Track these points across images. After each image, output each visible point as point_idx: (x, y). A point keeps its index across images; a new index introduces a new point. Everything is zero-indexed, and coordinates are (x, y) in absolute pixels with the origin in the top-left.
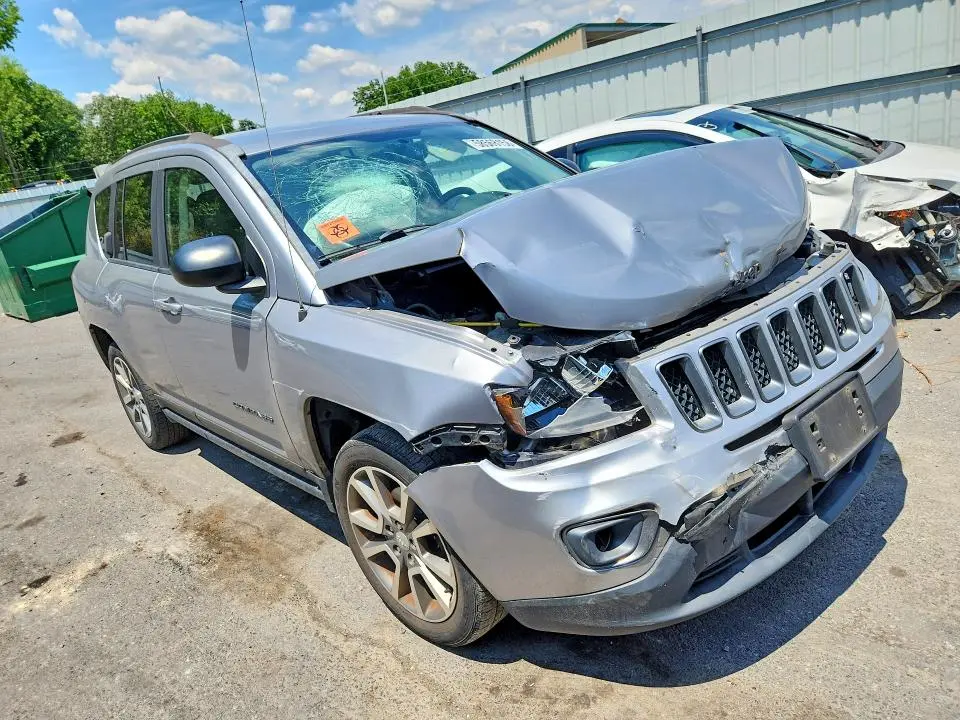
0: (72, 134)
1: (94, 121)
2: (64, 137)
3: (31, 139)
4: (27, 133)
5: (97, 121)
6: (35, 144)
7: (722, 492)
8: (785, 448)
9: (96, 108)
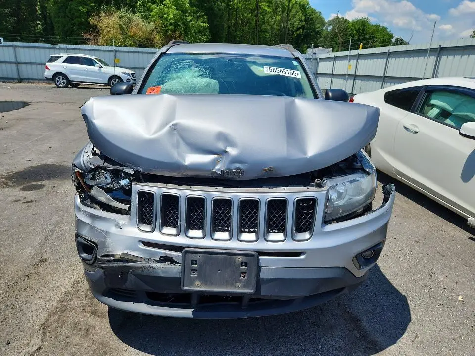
0: (318, 33)
1: (329, 28)
2: (313, 33)
3: (298, 32)
4: (298, 29)
5: (329, 29)
6: (299, 35)
7: (117, 257)
8: (178, 263)
9: (331, 22)
